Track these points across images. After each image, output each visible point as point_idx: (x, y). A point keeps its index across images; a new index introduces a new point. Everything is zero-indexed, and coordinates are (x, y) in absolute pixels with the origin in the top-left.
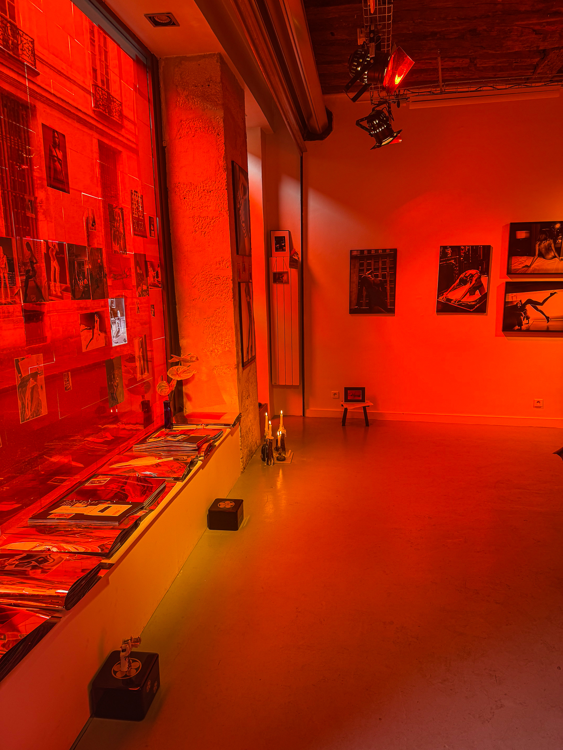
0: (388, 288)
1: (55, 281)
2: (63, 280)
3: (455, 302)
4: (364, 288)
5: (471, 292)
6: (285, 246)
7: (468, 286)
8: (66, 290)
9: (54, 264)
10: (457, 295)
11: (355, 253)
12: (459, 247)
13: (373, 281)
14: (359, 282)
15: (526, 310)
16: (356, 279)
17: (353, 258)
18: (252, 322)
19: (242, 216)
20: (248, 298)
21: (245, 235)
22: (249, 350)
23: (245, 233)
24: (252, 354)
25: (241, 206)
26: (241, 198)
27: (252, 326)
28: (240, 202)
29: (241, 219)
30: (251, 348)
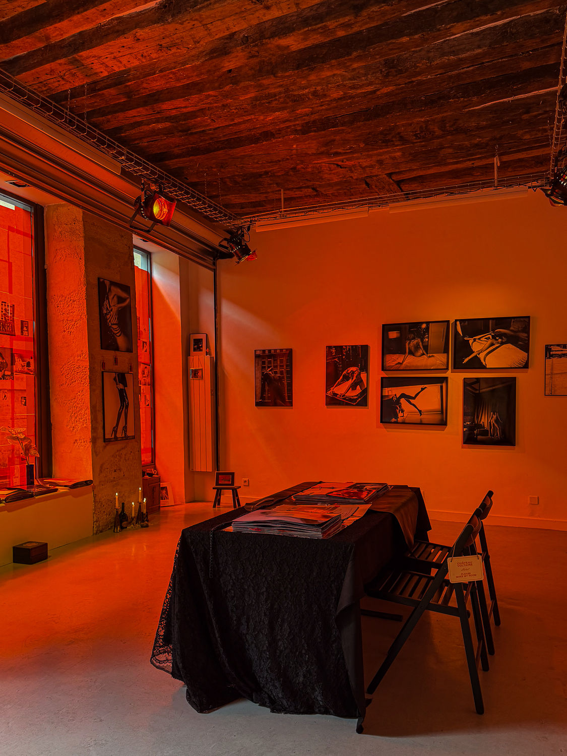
0: (286, 383)
3: (340, 396)
4: (266, 383)
5: (354, 387)
6: (202, 347)
7: (350, 382)
10: (341, 389)
11: (258, 353)
12: (341, 347)
13: (274, 377)
14: (262, 378)
15: (400, 403)
16: (259, 375)
17: (257, 356)
18: (127, 407)
19: (112, 319)
20: (121, 386)
21: (118, 335)
22: (117, 429)
23: (118, 333)
24: (125, 434)
25: (110, 312)
26: (110, 306)
27: (126, 410)
28: (107, 309)
29: (110, 321)
30: (125, 428)
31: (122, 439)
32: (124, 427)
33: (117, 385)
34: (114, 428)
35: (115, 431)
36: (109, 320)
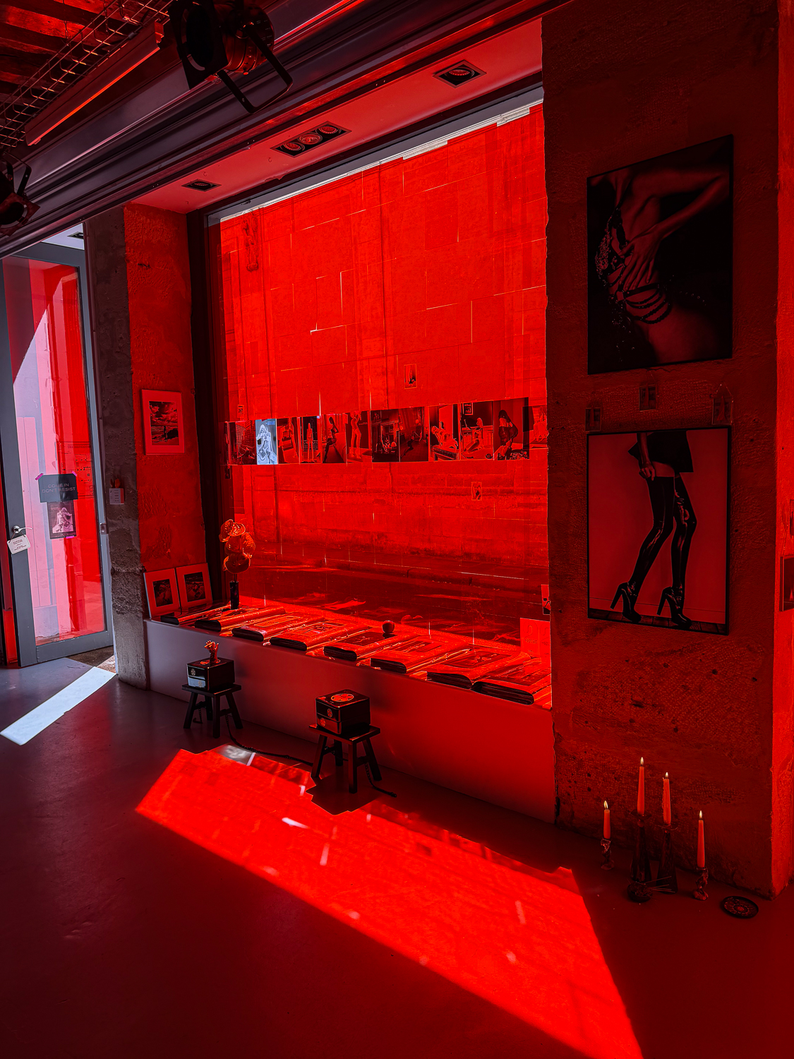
1: (355, 446)
2: (364, 444)
8: (366, 453)
9: (356, 432)
18: (687, 531)
19: (631, 278)
20: (662, 470)
21: (653, 318)
22: (637, 591)
23: (651, 313)
24: (676, 612)
25: (621, 261)
26: (622, 240)
27: (681, 543)
28: (612, 254)
29: (620, 288)
30: (674, 594)
31: (660, 622)
32: (668, 591)
33: (641, 466)
34: (624, 586)
35: (628, 594)
36: (616, 287)
